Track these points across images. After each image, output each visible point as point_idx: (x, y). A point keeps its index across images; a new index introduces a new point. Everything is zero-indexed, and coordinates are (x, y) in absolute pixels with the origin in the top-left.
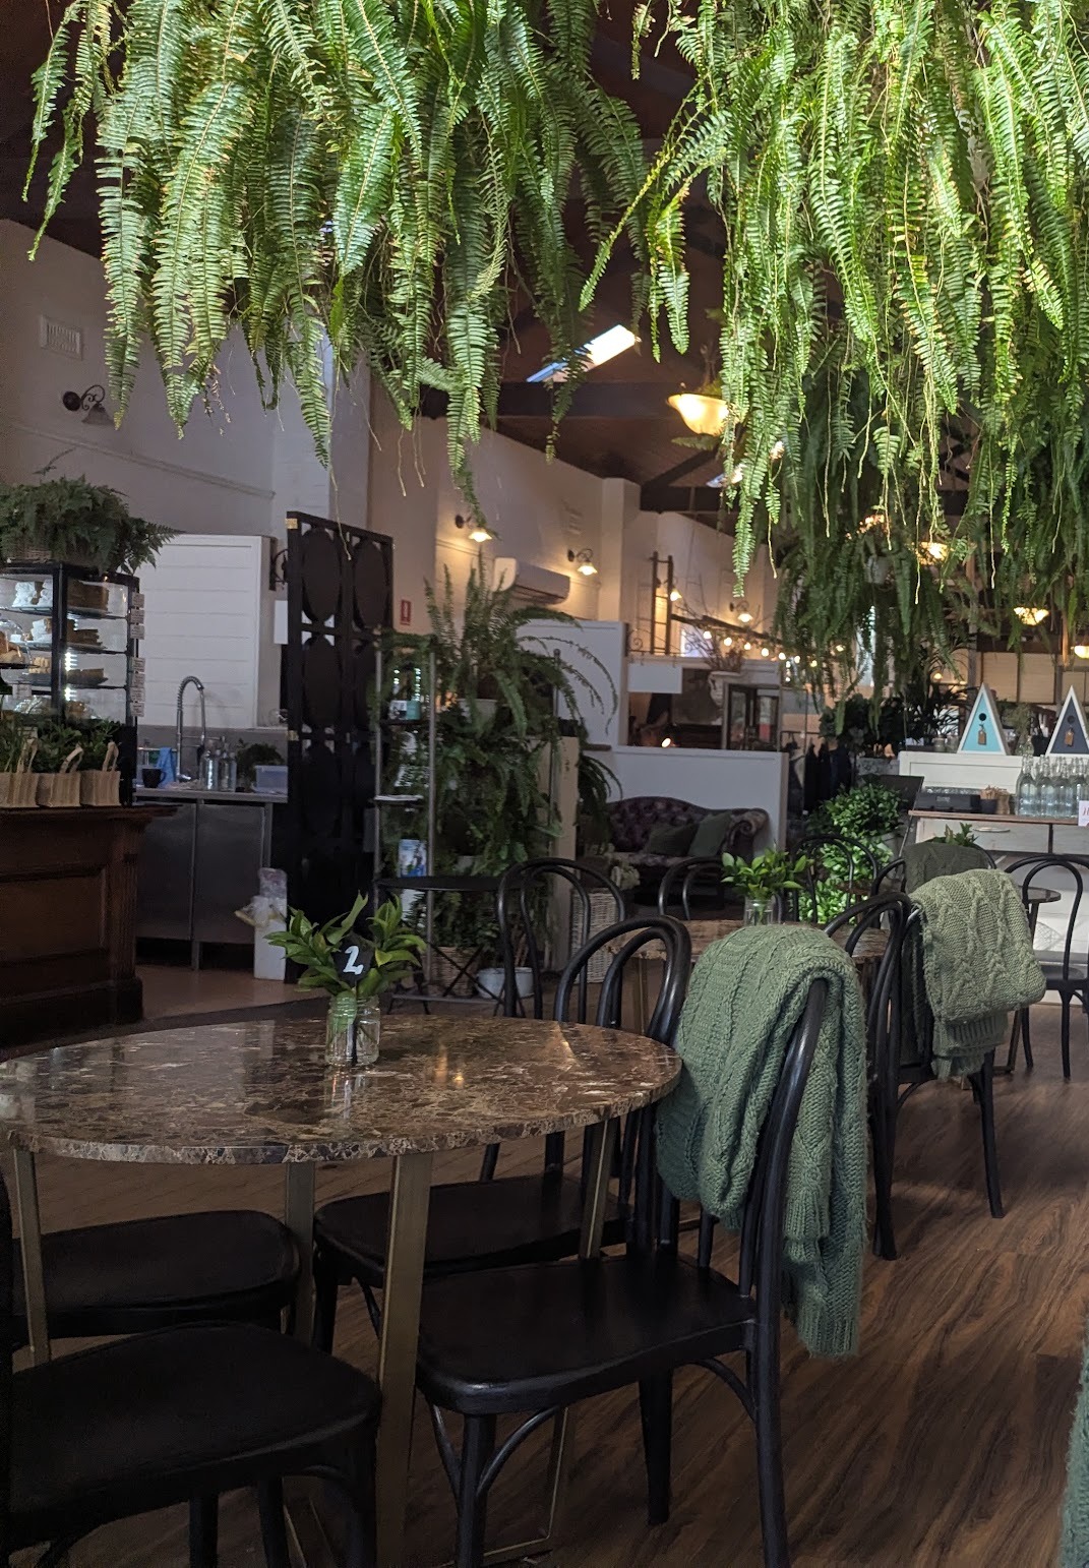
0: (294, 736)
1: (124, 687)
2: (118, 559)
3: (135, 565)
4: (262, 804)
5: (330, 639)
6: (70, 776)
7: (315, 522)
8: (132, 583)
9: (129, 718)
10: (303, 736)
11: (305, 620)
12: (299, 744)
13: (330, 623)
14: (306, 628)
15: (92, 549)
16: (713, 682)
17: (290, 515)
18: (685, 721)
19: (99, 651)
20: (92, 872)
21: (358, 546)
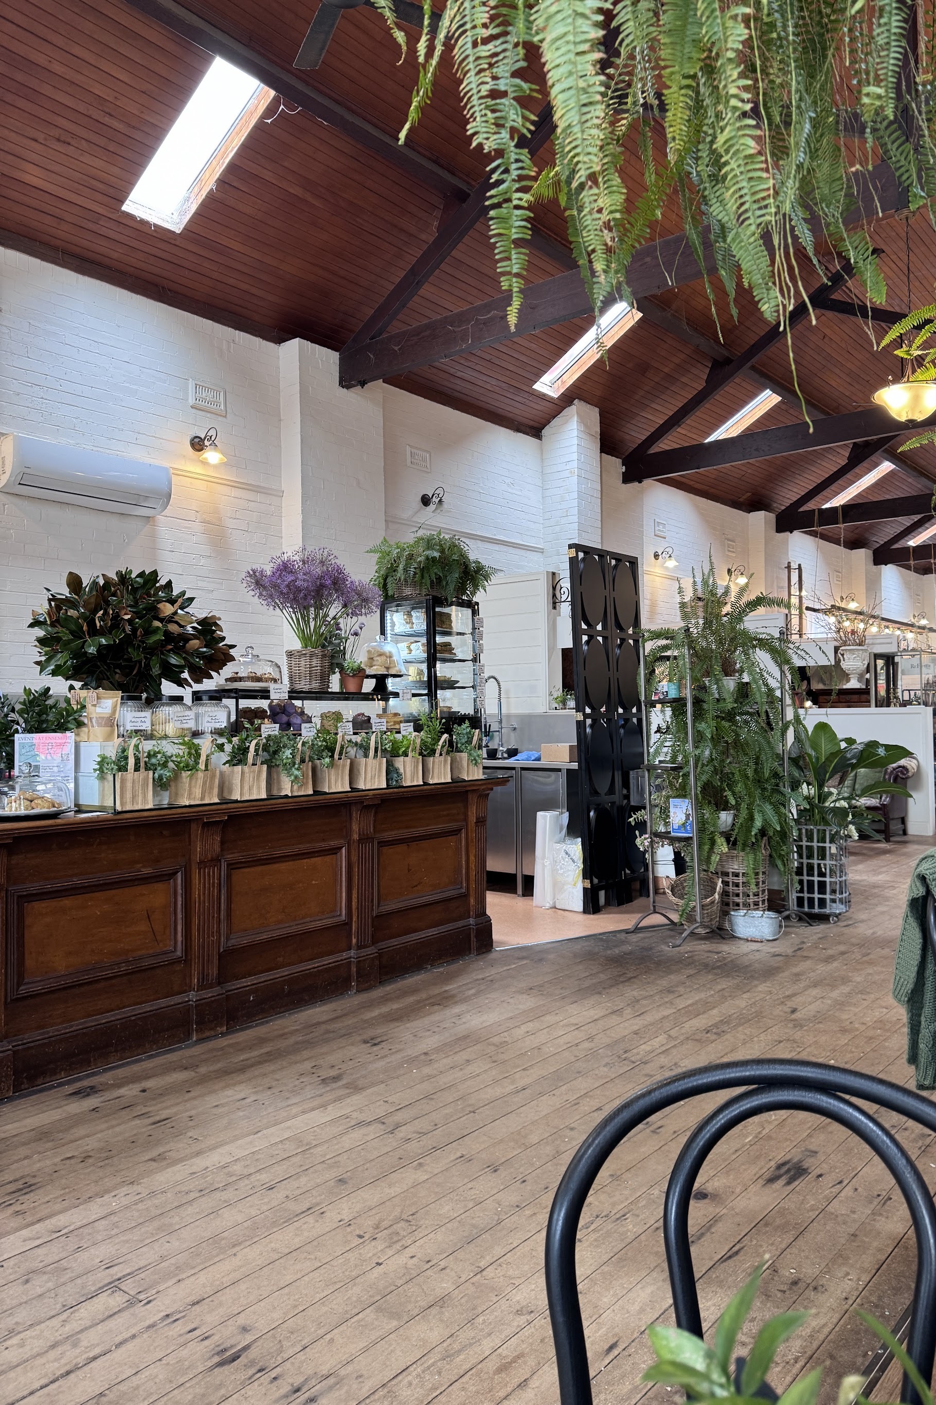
0: (580, 717)
1: (473, 687)
2: (462, 589)
3: (473, 593)
4: (559, 770)
5: (600, 639)
6: (442, 758)
7: (587, 550)
8: (473, 607)
9: (476, 711)
10: (586, 716)
11: (584, 626)
12: (584, 721)
13: (599, 627)
14: (584, 632)
15: (444, 583)
16: (843, 655)
17: (570, 546)
18: (821, 686)
19: (454, 661)
20: (457, 832)
21: (616, 566)
